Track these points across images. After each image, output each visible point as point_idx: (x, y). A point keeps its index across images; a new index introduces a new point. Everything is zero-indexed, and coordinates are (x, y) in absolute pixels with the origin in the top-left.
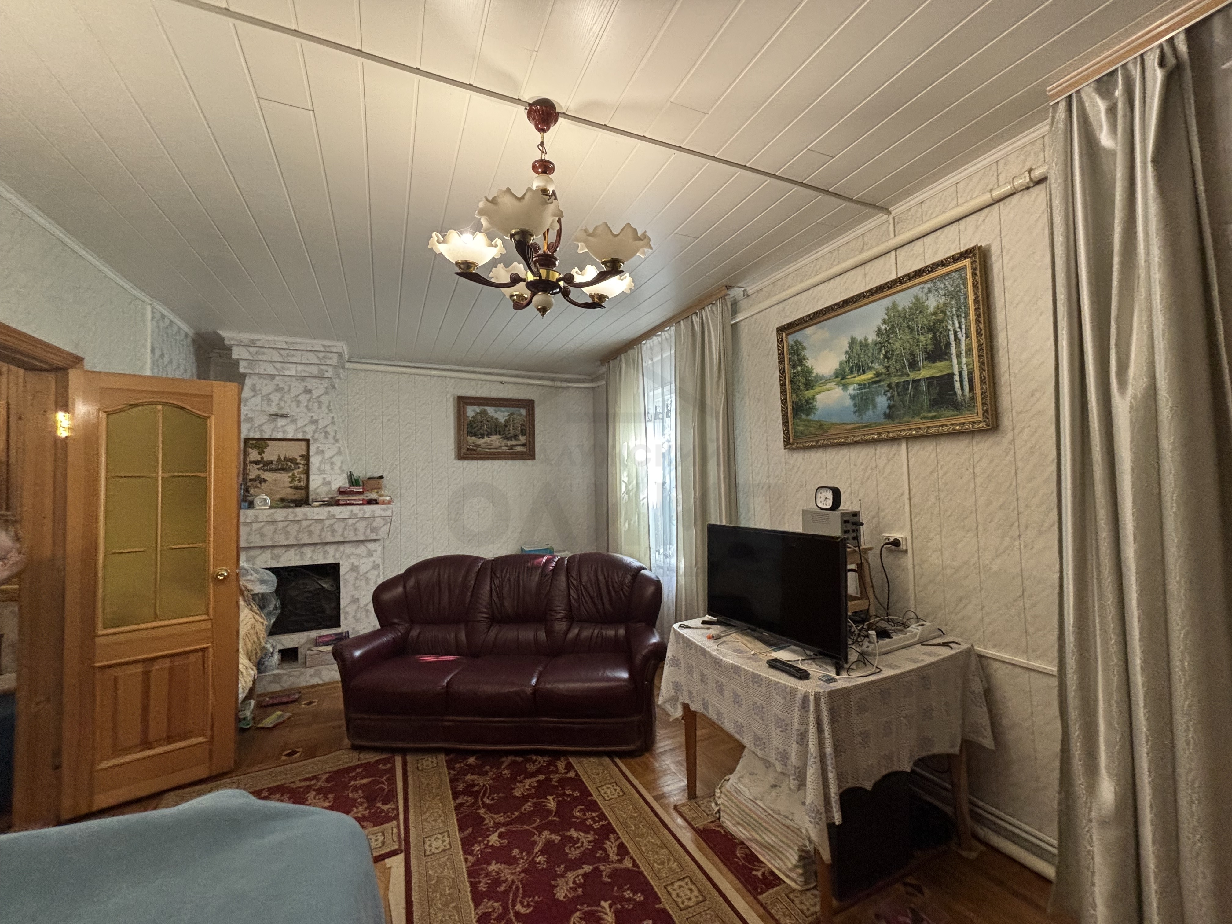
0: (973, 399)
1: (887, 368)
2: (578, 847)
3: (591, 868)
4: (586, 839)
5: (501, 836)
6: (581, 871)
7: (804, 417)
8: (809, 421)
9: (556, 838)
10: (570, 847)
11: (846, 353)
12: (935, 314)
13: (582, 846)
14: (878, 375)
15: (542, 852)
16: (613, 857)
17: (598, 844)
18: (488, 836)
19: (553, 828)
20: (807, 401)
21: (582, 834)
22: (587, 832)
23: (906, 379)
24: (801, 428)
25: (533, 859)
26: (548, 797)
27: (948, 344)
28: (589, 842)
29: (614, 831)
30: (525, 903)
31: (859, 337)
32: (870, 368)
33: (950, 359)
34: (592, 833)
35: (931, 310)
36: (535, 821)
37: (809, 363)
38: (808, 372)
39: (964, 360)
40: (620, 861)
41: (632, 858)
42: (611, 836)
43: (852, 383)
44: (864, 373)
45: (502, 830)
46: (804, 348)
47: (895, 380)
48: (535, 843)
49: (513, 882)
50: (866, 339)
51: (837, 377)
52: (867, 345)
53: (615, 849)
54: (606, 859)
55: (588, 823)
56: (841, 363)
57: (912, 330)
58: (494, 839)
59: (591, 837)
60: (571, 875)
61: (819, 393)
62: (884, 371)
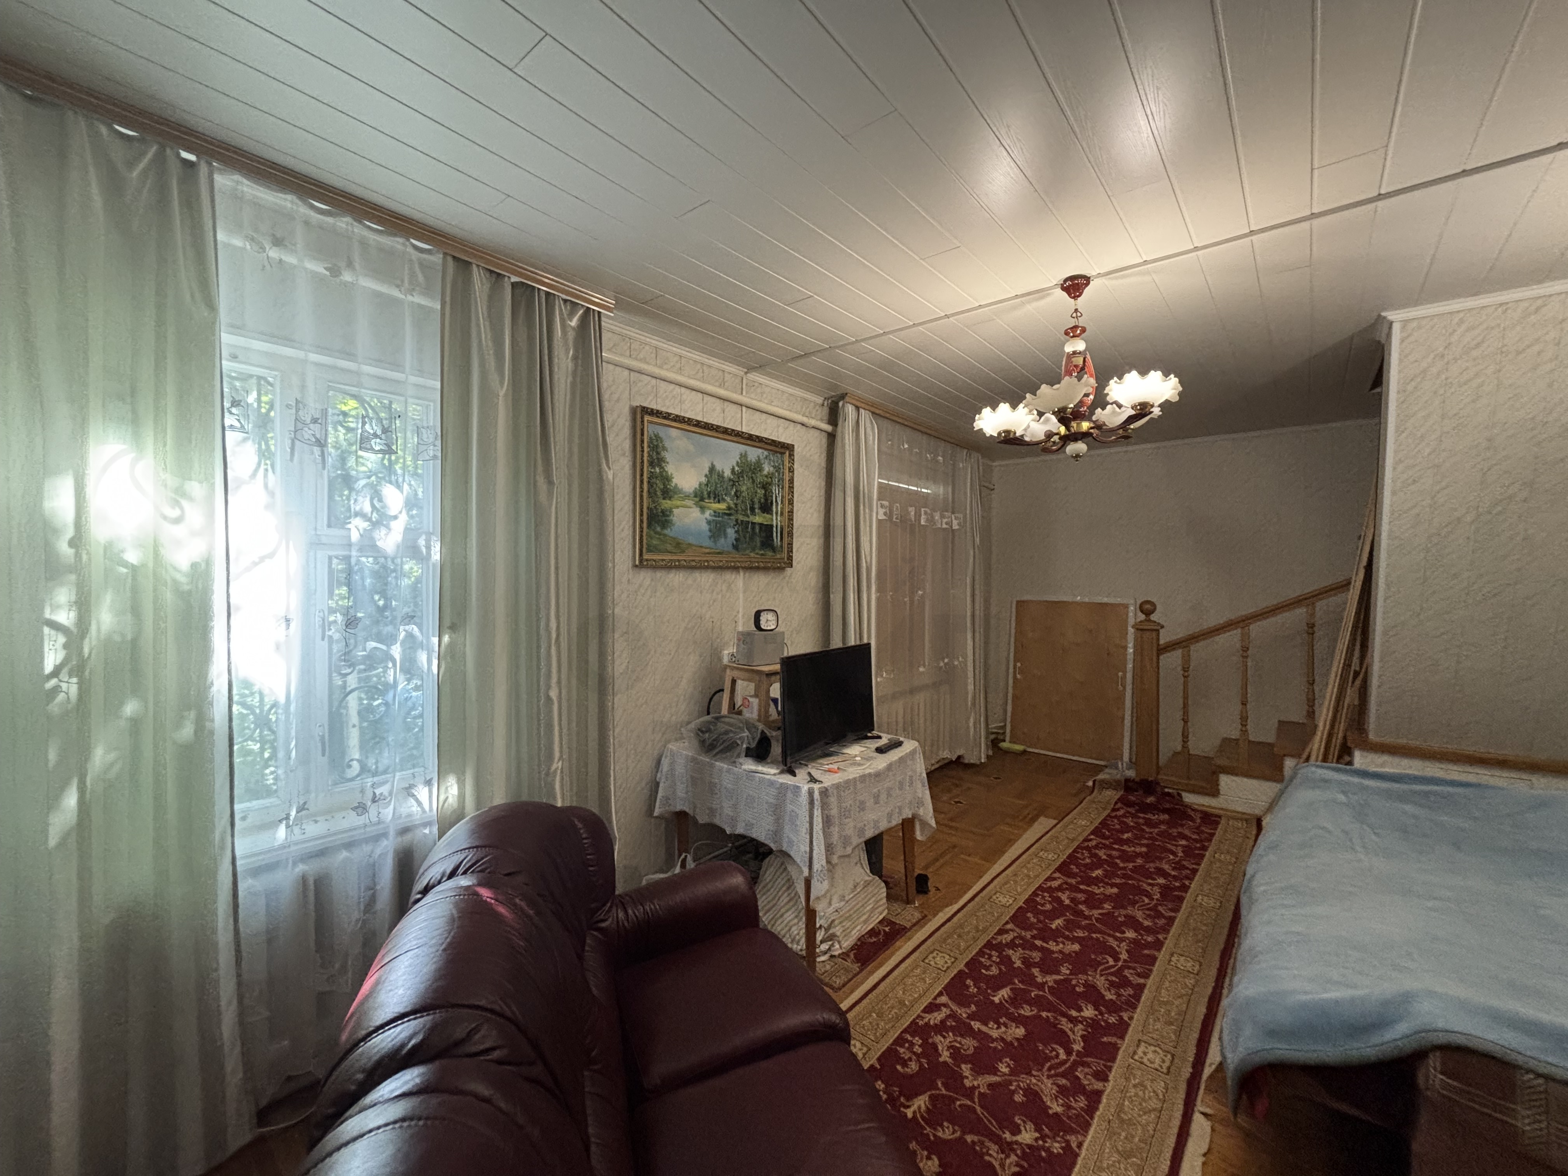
0: (781, 546)
1: (736, 505)
2: (960, 1043)
3: (972, 1023)
4: (943, 1043)
5: (1016, 1131)
6: (984, 1028)
7: (658, 529)
8: (665, 535)
9: (966, 1069)
10: (965, 1050)
11: (706, 476)
12: (766, 476)
13: (955, 1041)
14: (729, 508)
15: (995, 1071)
16: (945, 1012)
17: (941, 1029)
18: (1030, 1147)
19: (954, 1079)
20: (663, 512)
21: (940, 1048)
22: (934, 1046)
23: (746, 519)
24: (655, 542)
25: (1010, 1075)
26: (910, 1115)
27: (772, 503)
28: (944, 1037)
29: (914, 1022)
30: (1054, 1053)
31: (719, 467)
32: (724, 500)
33: (772, 514)
34: (930, 1041)
35: (765, 472)
36: (960, 1106)
37: (670, 469)
38: (667, 479)
39: (779, 518)
40: (945, 1005)
41: (935, 998)
42: (921, 1023)
43: (709, 508)
44: (719, 502)
45: (1007, 1136)
46: (664, 449)
47: (741, 518)
48: (990, 1086)
49: (1049, 1077)
50: (723, 472)
51: (695, 496)
52: (723, 477)
53: (936, 1014)
54: (953, 1016)
55: (919, 1050)
56: (700, 484)
57: (753, 482)
58: (1027, 1136)
59: (938, 1039)
60: (995, 1034)
61: (677, 507)
62: (733, 506)
